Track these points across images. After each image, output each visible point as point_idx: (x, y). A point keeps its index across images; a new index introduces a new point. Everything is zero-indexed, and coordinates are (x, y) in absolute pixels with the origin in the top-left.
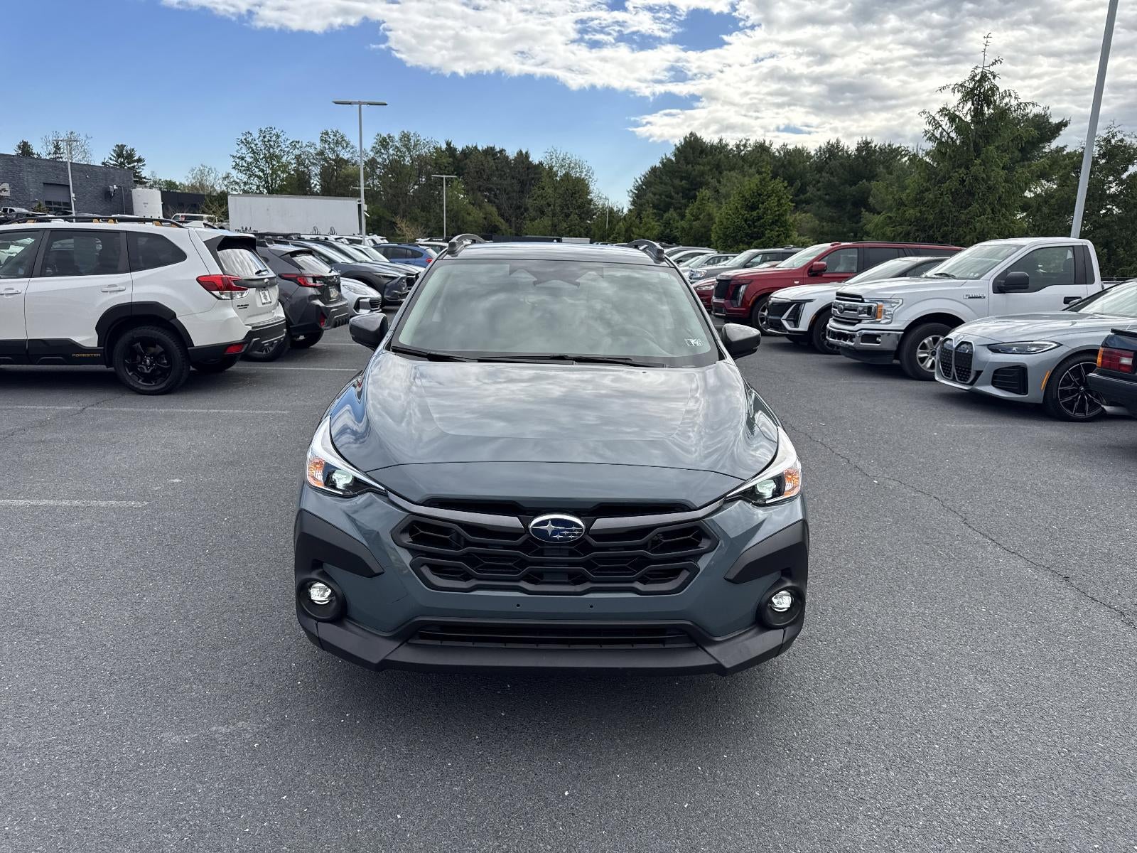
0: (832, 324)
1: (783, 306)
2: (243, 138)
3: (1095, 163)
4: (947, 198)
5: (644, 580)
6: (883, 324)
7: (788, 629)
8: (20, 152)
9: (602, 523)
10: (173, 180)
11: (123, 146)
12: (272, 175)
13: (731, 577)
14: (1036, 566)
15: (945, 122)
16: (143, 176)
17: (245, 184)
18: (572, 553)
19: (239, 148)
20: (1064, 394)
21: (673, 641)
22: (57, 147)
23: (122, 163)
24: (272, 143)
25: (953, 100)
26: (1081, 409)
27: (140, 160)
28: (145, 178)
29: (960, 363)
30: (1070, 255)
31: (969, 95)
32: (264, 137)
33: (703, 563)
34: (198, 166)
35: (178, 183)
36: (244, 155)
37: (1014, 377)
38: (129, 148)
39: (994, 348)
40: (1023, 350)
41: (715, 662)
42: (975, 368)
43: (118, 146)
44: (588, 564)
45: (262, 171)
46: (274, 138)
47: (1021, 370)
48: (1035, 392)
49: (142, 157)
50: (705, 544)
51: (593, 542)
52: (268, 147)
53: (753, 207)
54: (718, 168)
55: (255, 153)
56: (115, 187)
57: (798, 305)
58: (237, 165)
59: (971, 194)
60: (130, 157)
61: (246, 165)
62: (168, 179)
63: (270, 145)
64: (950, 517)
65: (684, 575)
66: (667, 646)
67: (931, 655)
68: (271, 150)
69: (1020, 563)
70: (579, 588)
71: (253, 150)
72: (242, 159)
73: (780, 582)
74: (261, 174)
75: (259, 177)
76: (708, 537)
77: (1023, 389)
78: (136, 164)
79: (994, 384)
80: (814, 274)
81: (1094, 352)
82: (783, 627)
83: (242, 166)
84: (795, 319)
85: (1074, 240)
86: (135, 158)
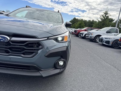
0: (87, 35)
1: (81, 33)
3: (118, 22)
4: (101, 25)
5: (24, 54)
6: (93, 36)
7: (61, 69)
9: (14, 39)
13: (46, 55)
14: (111, 65)
15: (102, 16)
18: (6, 45)
20: (114, 45)
21: (32, 69)
25: (103, 14)
26: (116, 47)
29: (101, 40)
30: (115, 30)
31: (105, 14)
33: (39, 51)
37: (108, 42)
39: (106, 38)
40: (109, 39)
41: (41, 75)
42: (103, 41)
44: (9, 48)
47: (109, 41)
48: (110, 44)
50: (40, 47)
51: (11, 43)
53: (80, 25)
54: (77, 21)
57: (83, 33)
59: (104, 24)
64: (98, 57)
65: (34, 54)
66: (31, 70)
67: (92, 77)
69: (108, 64)
70: (7, 54)
73: (60, 59)
76: (41, 45)
77: (109, 44)
79: (105, 43)
80: (85, 30)
81: (118, 40)
82: (60, 69)
84: (82, 35)
85: (116, 28)
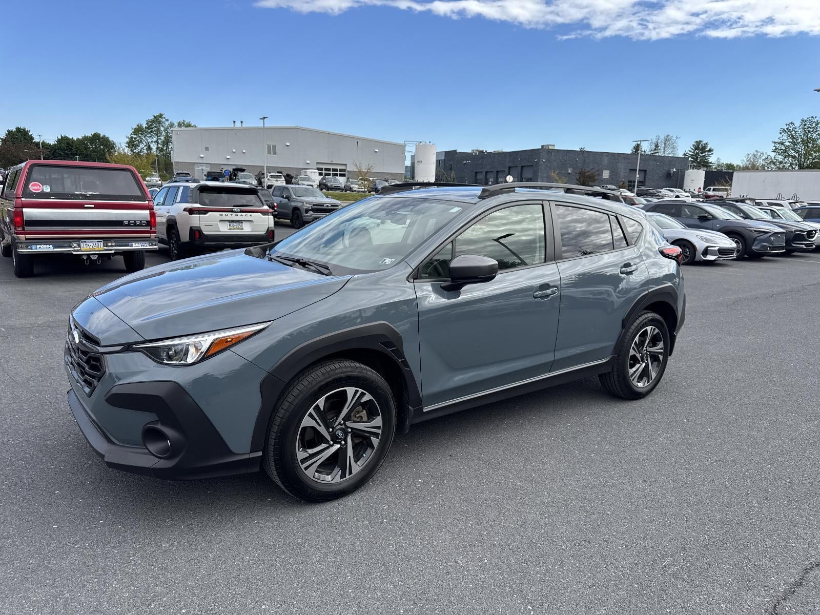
2: (785, 128)
8: (634, 150)
10: (733, 163)
11: (701, 141)
12: (805, 155)
16: (710, 161)
17: (781, 163)
19: (781, 136)
22: (657, 146)
23: (697, 153)
24: (811, 129)
27: (710, 150)
28: (711, 163)
32: (805, 125)
34: (753, 151)
35: (735, 166)
36: (784, 141)
38: (704, 142)
43: (697, 142)
45: (798, 152)
46: (814, 125)
49: (712, 148)
52: (806, 133)
55: (794, 138)
56: (675, 170)
58: (776, 149)
60: (703, 149)
61: (784, 148)
62: (729, 163)
63: (809, 131)
68: (809, 135)
71: (792, 136)
72: (782, 144)
74: (797, 155)
75: (794, 157)
78: (706, 153)
83: (780, 150)
86: (707, 150)
